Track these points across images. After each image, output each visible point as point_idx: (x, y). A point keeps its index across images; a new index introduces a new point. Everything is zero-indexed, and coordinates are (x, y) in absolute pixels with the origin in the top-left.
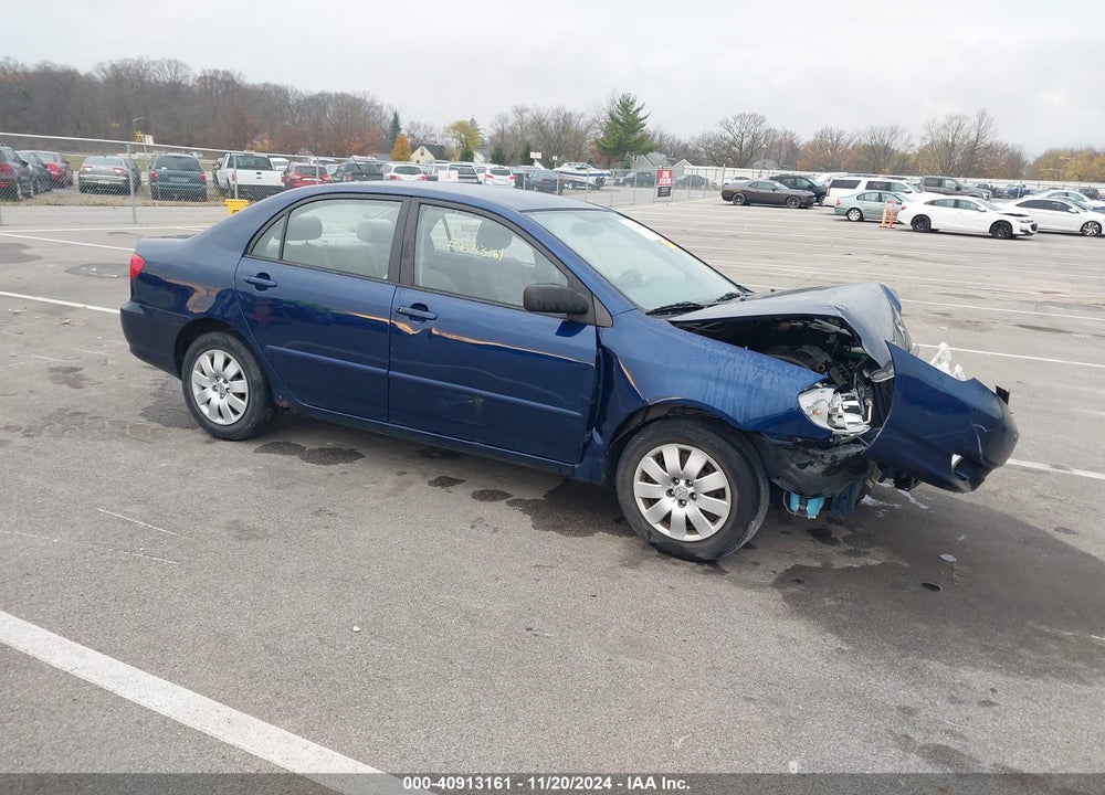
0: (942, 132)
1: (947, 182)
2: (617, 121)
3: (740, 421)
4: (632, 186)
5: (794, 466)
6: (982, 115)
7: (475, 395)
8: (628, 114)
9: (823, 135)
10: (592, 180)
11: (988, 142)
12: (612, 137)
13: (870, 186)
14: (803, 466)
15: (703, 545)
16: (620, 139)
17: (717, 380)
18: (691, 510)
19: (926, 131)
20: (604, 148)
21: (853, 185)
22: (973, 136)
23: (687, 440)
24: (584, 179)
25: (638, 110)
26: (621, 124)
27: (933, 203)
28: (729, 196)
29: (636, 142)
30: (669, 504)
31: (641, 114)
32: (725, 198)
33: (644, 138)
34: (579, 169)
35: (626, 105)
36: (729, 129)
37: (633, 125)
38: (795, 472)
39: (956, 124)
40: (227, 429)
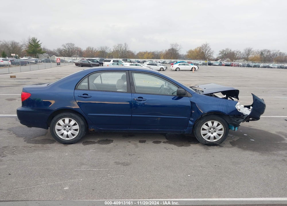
0: (117, 48)
1: (128, 60)
2: (32, 45)
3: (226, 113)
4: (44, 62)
5: (236, 121)
6: (125, 44)
7: (158, 117)
8: (35, 43)
9: (88, 48)
10: (34, 61)
11: (128, 50)
12: (31, 49)
13: (114, 61)
14: (238, 120)
15: (218, 141)
16: (34, 50)
17: (220, 105)
18: (215, 134)
19: (114, 48)
20: (29, 52)
21: (110, 61)
22: (124, 49)
23: (213, 119)
24: (32, 61)
25: (38, 42)
26: (33, 46)
27: (131, 65)
28: (77, 64)
29: (39, 50)
30: (209, 134)
31: (39, 43)
32: (76, 65)
33: (41, 50)
34: (29, 58)
35: (34, 40)
36: (65, 47)
37: (38, 46)
38: (236, 122)
39: (120, 46)
40: (71, 141)
